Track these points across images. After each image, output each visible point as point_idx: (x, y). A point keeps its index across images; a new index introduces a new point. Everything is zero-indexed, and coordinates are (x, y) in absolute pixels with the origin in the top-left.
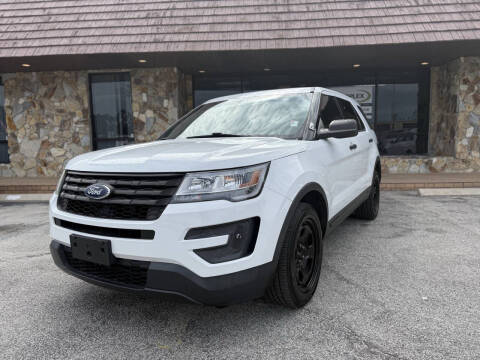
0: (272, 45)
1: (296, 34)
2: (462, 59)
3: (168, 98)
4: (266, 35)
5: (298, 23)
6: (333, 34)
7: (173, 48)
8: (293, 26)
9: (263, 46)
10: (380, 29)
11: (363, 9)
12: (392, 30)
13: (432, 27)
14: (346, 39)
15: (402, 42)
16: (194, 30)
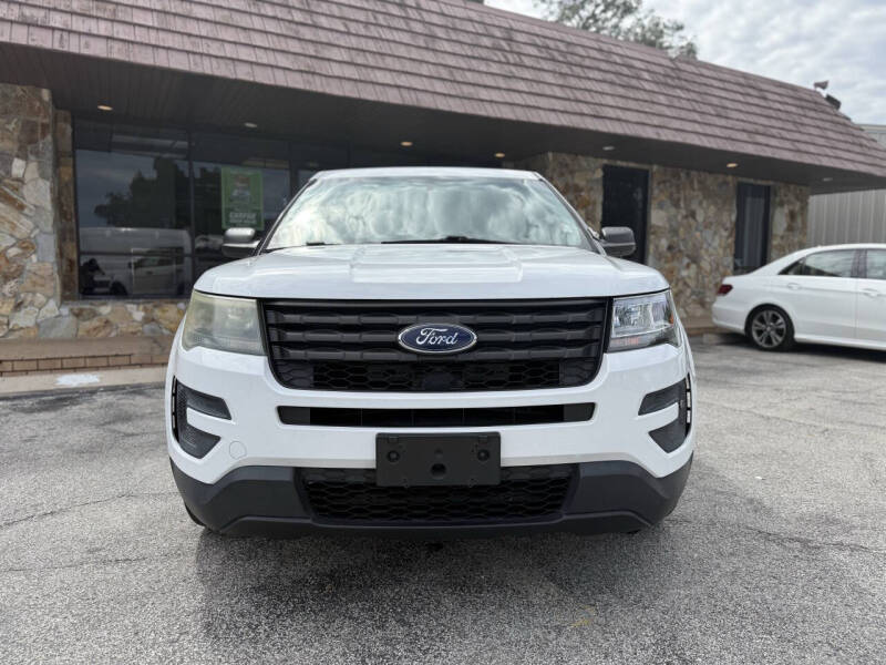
0: (296, 82)
1: (336, 70)
2: (550, 155)
3: (25, 158)
4: (282, 61)
5: (335, 50)
6: (399, 83)
7: (74, 46)
8: (327, 53)
9: (282, 80)
10: (467, 90)
11: (434, 50)
12: (484, 94)
13: (531, 101)
14: (420, 95)
15: (499, 116)
16: (120, 16)
